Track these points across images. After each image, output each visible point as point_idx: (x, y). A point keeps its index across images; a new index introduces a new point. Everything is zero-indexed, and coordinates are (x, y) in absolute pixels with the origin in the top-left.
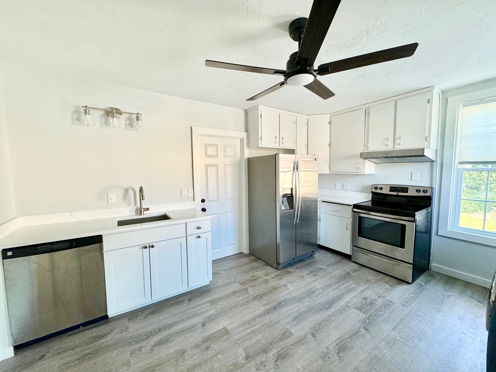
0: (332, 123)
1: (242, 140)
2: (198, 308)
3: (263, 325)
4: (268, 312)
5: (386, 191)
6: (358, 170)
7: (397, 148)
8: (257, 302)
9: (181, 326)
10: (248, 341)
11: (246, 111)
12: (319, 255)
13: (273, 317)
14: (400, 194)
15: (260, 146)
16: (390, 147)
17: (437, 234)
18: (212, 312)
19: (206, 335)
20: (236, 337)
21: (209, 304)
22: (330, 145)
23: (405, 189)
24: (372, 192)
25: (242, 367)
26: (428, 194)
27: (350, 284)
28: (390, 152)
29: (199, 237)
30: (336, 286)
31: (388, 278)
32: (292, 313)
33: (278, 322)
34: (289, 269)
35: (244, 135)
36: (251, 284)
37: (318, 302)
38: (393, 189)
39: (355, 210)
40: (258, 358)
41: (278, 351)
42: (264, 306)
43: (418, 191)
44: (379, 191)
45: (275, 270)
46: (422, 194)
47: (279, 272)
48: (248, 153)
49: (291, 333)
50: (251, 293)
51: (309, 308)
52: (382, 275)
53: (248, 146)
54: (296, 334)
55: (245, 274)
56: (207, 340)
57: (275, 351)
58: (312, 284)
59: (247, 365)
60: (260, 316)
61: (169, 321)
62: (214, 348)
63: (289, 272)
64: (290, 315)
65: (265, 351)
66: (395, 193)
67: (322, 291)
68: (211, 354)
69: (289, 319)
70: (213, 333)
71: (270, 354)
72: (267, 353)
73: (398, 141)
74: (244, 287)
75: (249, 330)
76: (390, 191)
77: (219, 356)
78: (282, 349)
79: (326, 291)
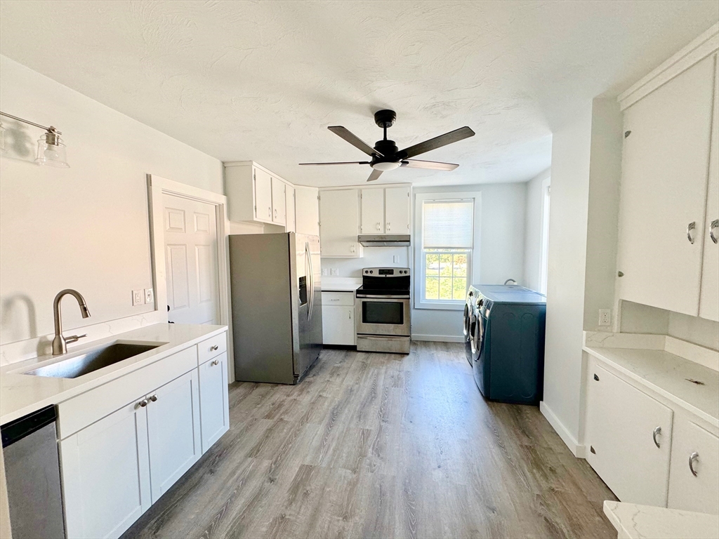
0: (321, 199)
1: (218, 208)
2: (239, 472)
3: (338, 438)
4: (330, 426)
5: (376, 274)
6: (353, 254)
7: (388, 233)
8: (308, 425)
9: (240, 504)
10: (340, 459)
11: (223, 163)
12: (324, 355)
13: (339, 428)
14: (388, 276)
15: (255, 219)
16: (381, 233)
17: (414, 308)
18: (266, 463)
19: (289, 486)
20: (324, 465)
21: (250, 459)
22: (319, 224)
23: (390, 271)
24: (364, 277)
25: (358, 480)
26: (407, 275)
27: (372, 371)
28: (381, 236)
29: (214, 363)
30: (364, 376)
31: (393, 355)
32: (353, 416)
33: (348, 429)
34: (307, 379)
35: (222, 200)
36: (281, 412)
37: (363, 395)
38: (381, 271)
39: (358, 295)
40: (363, 464)
41: (373, 448)
42: (320, 423)
43: (401, 272)
44: (369, 275)
45: (294, 386)
46: (403, 275)
47: (299, 386)
48: (230, 229)
49: (367, 430)
50: (292, 420)
51: (362, 404)
52: (388, 355)
53: (229, 218)
54: (372, 428)
55: (259, 406)
56: (295, 488)
57: (370, 450)
58: (344, 383)
59: (361, 475)
60: (327, 434)
61: (211, 511)
62: (313, 488)
63: (310, 383)
64: (352, 417)
65: (362, 455)
66: (384, 276)
67: (357, 386)
68: (316, 494)
69: (355, 421)
70: (295, 479)
71: (370, 455)
72: (366, 456)
73: (388, 227)
74: (276, 418)
75: (331, 451)
76: (380, 274)
77: (328, 489)
78: (374, 446)
79: (361, 384)
